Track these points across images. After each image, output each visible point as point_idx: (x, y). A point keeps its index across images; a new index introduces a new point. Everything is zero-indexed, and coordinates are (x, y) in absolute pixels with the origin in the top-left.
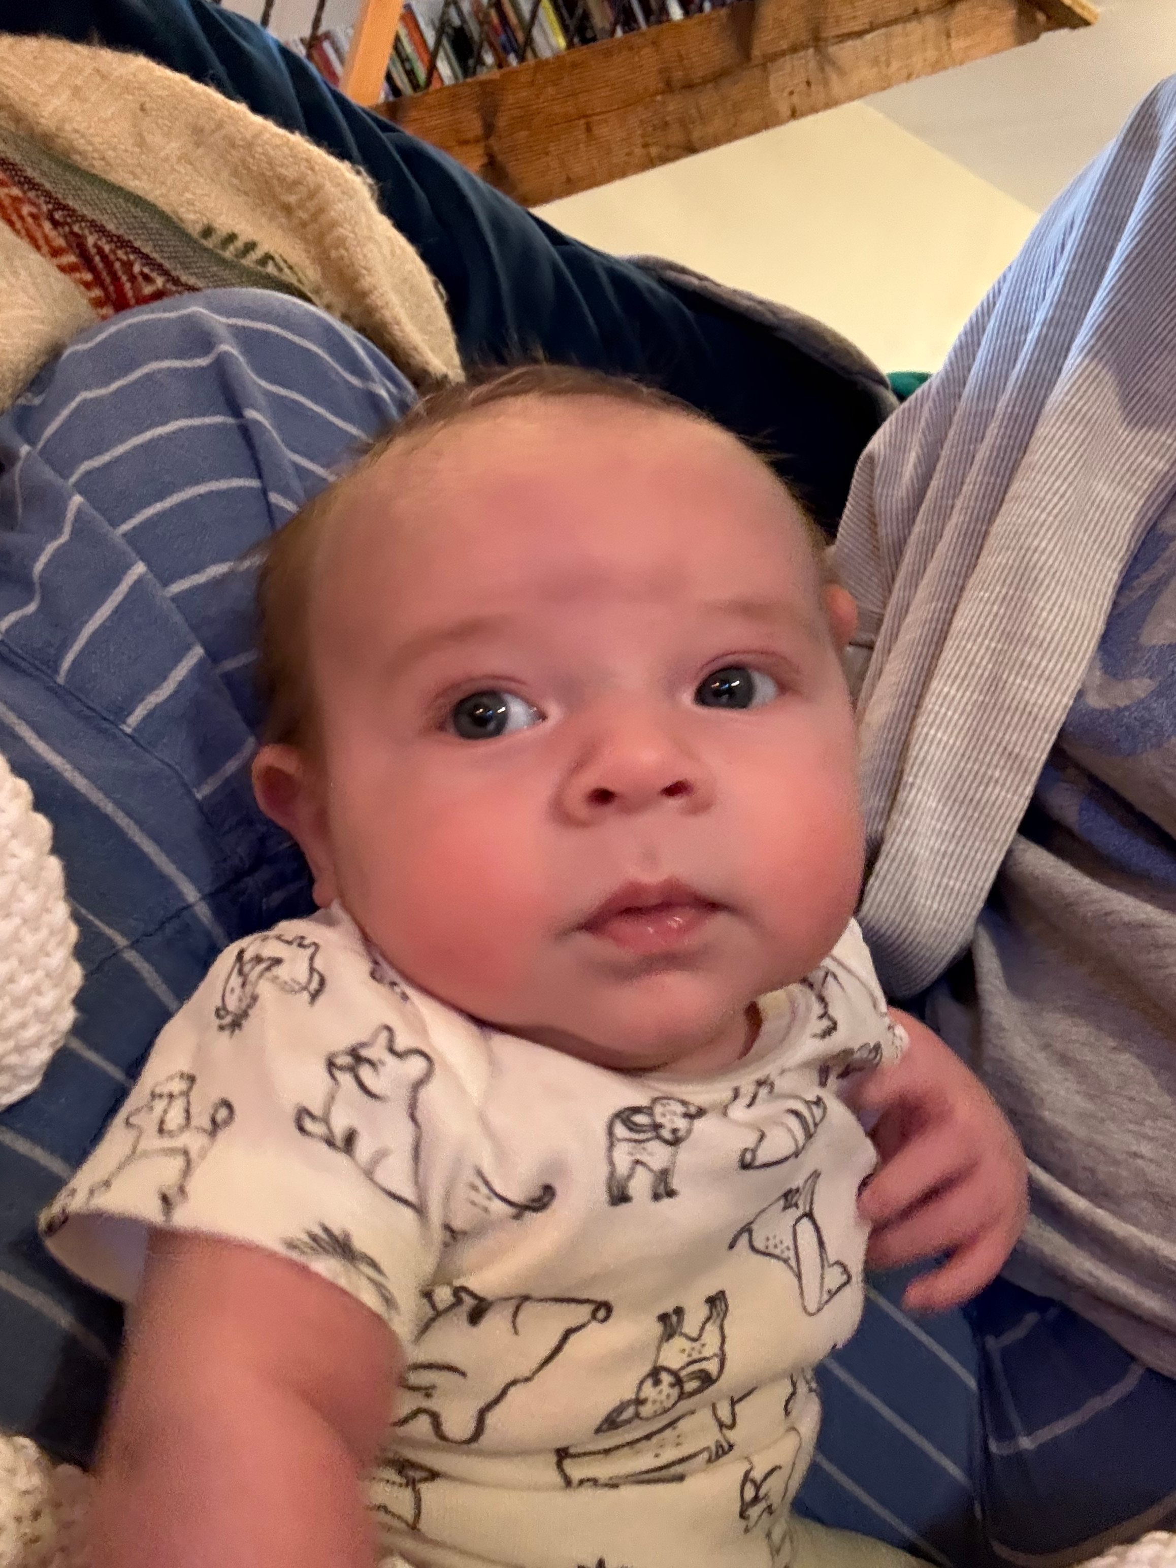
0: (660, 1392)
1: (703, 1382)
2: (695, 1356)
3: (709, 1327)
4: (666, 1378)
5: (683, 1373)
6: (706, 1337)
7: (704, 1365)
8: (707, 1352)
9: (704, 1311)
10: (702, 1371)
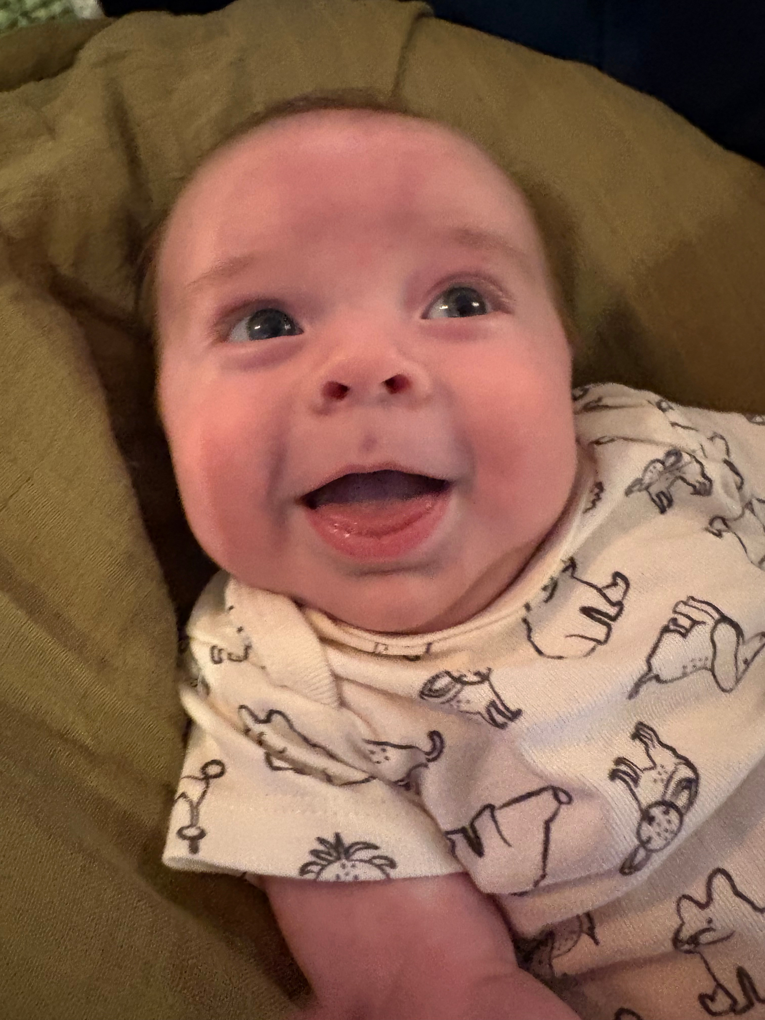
0: (659, 825)
1: (688, 787)
2: (665, 777)
3: (652, 752)
4: (656, 812)
5: (668, 798)
6: (657, 760)
7: (677, 778)
8: (670, 768)
9: (639, 746)
10: (680, 782)
